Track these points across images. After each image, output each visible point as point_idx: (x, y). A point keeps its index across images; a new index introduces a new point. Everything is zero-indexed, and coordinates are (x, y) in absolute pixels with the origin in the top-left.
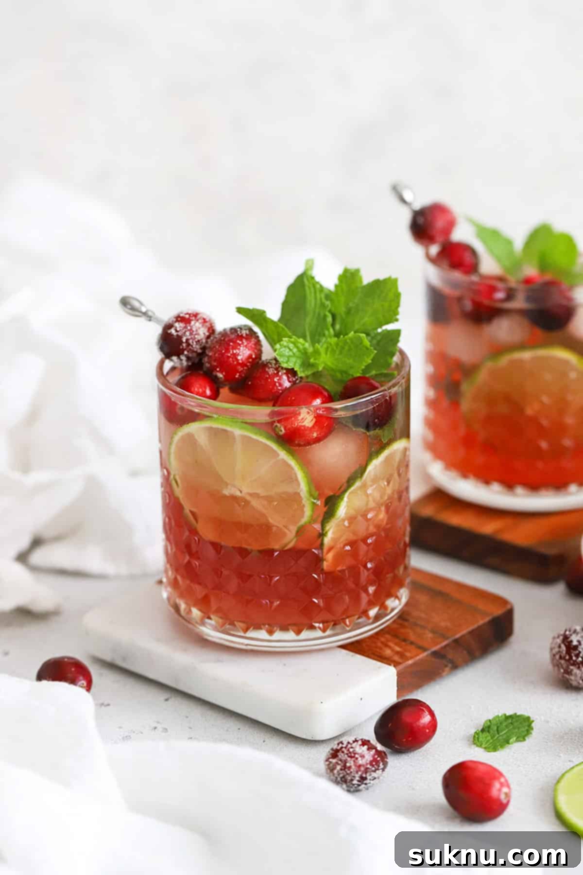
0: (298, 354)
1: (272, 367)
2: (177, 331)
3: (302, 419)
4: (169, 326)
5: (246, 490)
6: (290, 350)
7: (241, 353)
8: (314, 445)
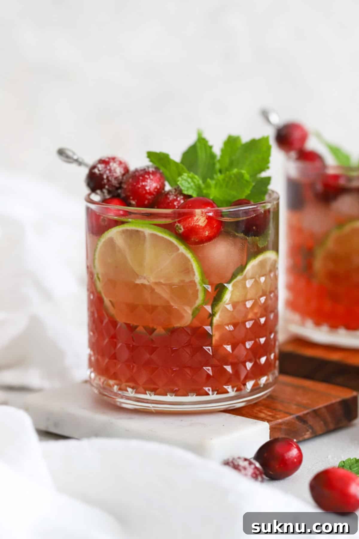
0: (194, 187)
1: (172, 194)
2: (99, 170)
3: (197, 219)
4: (94, 167)
5: (152, 280)
6: (189, 183)
7: (148, 185)
8: (206, 244)
